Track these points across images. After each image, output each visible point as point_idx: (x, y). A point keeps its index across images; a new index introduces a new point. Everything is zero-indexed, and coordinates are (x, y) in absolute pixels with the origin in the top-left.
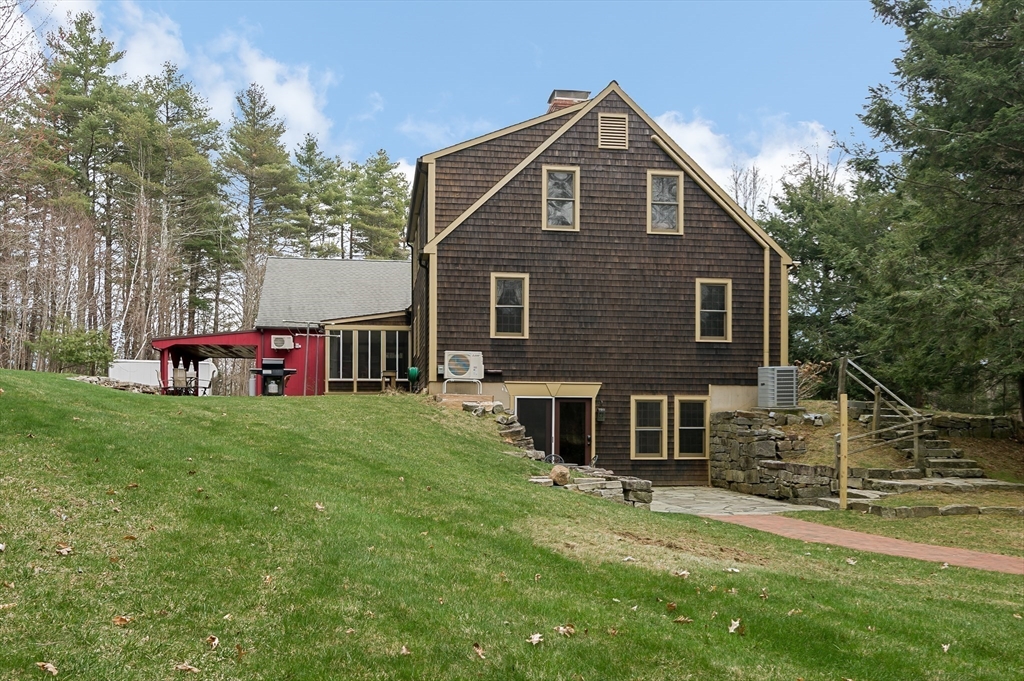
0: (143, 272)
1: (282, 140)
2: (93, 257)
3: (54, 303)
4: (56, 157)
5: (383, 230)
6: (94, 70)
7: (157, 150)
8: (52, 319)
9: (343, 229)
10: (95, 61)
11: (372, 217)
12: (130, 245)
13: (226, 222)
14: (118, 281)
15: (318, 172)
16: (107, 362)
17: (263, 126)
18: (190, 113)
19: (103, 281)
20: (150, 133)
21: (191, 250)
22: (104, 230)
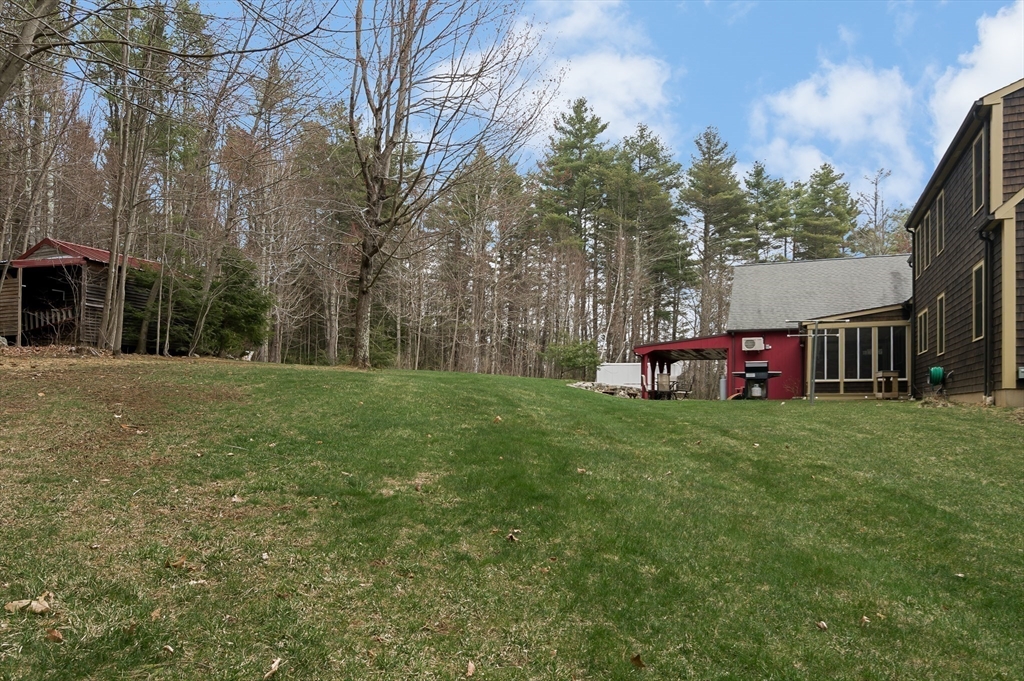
0: (621, 293)
1: (734, 170)
2: (584, 285)
3: (557, 321)
4: (559, 211)
5: (828, 237)
6: (587, 141)
7: (633, 194)
8: (556, 334)
9: (786, 242)
10: (587, 134)
11: (815, 226)
12: (611, 274)
13: (684, 247)
14: (602, 302)
15: (765, 193)
16: (595, 366)
17: (717, 161)
18: (658, 160)
19: (591, 303)
20: (627, 182)
21: (657, 272)
22: (593, 265)
